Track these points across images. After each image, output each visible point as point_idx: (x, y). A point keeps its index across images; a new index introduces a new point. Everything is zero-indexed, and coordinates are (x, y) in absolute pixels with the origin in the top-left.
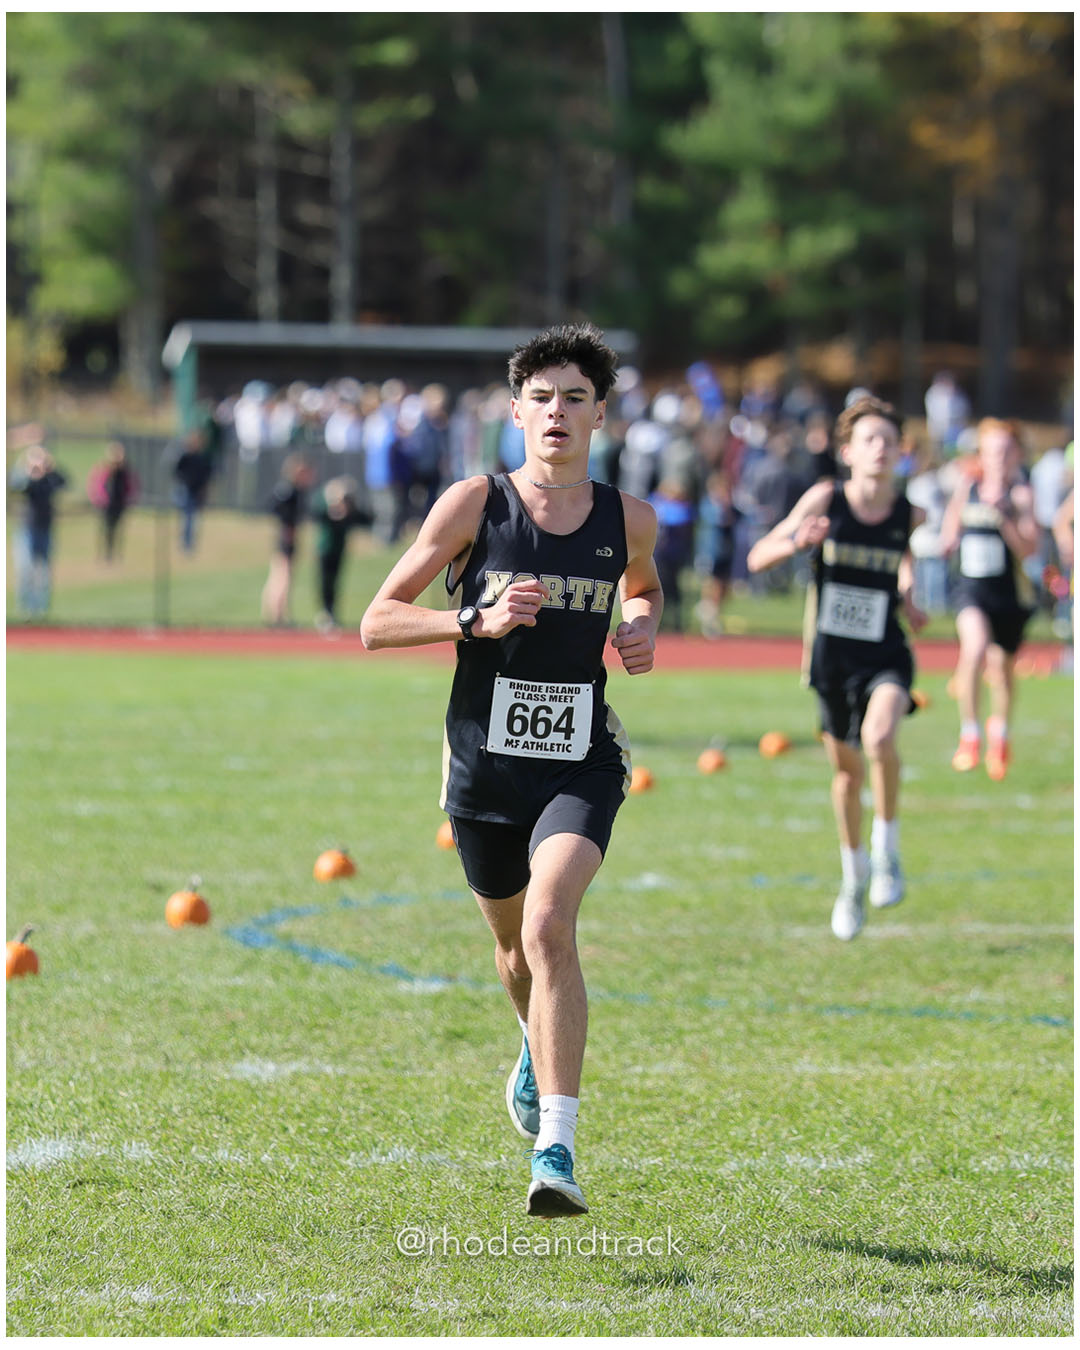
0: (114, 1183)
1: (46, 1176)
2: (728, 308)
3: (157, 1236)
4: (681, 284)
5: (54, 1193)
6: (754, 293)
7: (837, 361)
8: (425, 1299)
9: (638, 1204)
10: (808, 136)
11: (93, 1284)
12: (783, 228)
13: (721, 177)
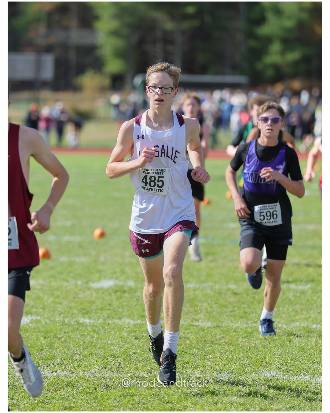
0: (125, 292)
1: (108, 290)
2: (270, 73)
3: (136, 305)
4: (259, 66)
5: (110, 294)
6: (277, 67)
7: (296, 84)
8: (202, 322)
9: (254, 297)
10: (289, 30)
11: (120, 319)
12: (283, 52)
13: (268, 40)
